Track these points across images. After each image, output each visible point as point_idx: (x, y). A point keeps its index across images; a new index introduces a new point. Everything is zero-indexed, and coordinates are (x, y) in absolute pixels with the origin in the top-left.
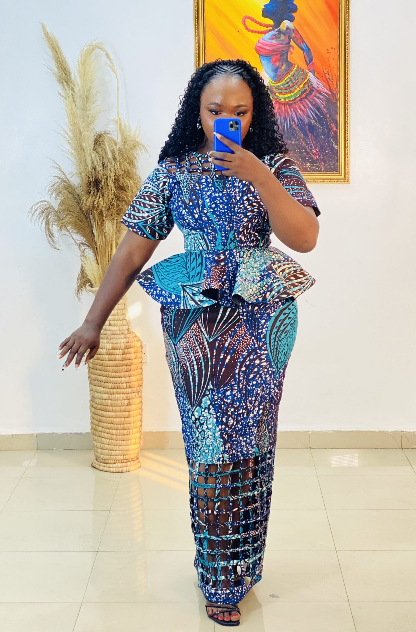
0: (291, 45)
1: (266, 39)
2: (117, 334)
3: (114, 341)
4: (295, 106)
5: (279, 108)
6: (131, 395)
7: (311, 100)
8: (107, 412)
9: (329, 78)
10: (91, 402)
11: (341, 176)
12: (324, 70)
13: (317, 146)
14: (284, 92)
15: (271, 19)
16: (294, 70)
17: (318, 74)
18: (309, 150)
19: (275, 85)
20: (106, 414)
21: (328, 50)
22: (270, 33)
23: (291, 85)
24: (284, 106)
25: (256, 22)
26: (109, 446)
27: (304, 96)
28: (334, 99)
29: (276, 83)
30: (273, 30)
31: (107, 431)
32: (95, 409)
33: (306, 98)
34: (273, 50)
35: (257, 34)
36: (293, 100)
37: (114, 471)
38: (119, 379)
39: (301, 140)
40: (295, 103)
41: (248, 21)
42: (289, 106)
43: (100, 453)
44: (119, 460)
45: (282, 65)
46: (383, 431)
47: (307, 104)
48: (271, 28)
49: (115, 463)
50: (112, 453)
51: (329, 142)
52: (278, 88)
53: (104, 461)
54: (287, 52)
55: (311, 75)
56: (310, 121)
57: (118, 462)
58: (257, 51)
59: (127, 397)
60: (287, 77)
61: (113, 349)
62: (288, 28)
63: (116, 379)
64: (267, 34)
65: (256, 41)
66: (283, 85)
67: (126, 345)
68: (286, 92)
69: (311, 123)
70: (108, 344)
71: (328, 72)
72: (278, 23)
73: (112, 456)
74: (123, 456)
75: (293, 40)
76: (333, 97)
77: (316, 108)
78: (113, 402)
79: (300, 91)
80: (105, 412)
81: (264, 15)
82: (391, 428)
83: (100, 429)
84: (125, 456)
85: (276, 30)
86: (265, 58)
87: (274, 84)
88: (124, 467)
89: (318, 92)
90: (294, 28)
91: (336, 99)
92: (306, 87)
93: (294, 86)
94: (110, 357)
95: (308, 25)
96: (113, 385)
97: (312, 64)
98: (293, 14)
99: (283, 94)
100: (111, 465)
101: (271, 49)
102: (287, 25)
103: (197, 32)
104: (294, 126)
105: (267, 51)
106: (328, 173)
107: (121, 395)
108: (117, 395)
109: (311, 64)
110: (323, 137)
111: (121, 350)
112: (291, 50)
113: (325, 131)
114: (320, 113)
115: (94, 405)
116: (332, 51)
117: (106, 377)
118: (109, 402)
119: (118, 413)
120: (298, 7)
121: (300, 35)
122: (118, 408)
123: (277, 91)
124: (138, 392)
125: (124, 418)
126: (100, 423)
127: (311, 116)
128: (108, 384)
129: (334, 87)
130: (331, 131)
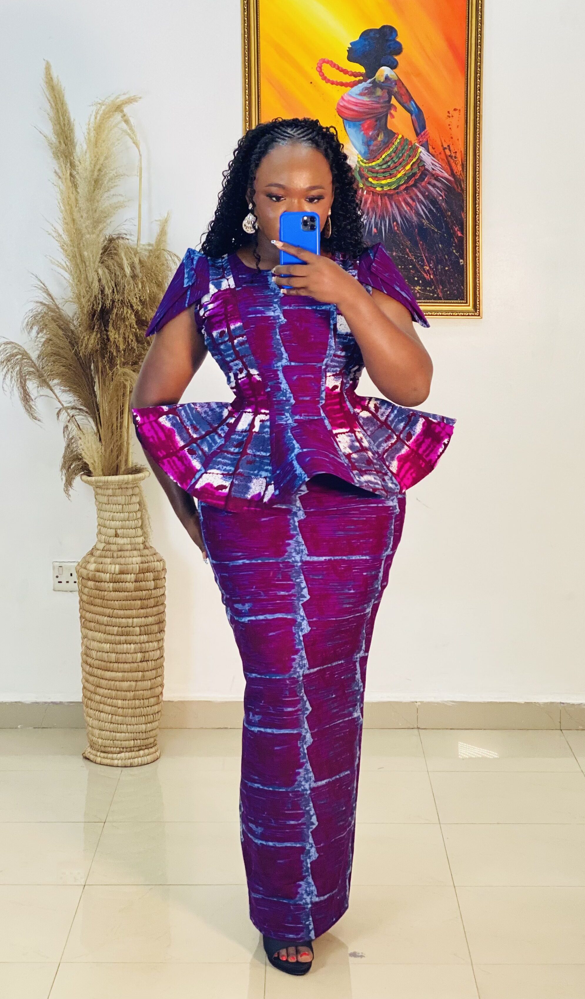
0: (392, 104)
1: (354, 96)
2: (127, 550)
3: (122, 560)
4: (397, 198)
5: (373, 201)
6: (147, 644)
7: (422, 189)
8: (109, 673)
9: (450, 156)
10: (85, 656)
11: (469, 306)
12: (443, 141)
13: (431, 260)
14: (380, 176)
15: (361, 64)
16: (396, 143)
17: (434, 148)
18: (419, 267)
19: (367, 165)
20: (108, 674)
21: (449, 112)
22: (360, 85)
23: (392, 165)
24: (381, 199)
25: (338, 68)
26: (112, 725)
27: (411, 183)
28: (458, 187)
29: (369, 163)
30: (365, 80)
31: (109, 701)
32: (90, 666)
33: (415, 185)
34: (364, 112)
35: (339, 86)
36: (395, 189)
37: (120, 765)
38: (130, 620)
39: (408, 250)
40: (397, 193)
41: (326, 68)
42: (388, 198)
43: (97, 736)
44: (126, 748)
45: (378, 136)
46: (532, 703)
47: (417, 196)
48: (361, 78)
49: (120, 752)
50: (116, 736)
51: (450, 254)
52: (371, 170)
53: (103, 749)
54: (387, 116)
55: (423, 151)
56: (421, 222)
57: (125, 750)
58: (340, 113)
59: (141, 648)
60: (386, 154)
61: (121, 573)
62: (387, 78)
63: (124, 620)
64: (355, 88)
65: (338, 98)
66: (379, 166)
67: (141, 568)
68: (385, 177)
69: (423, 224)
70: (113, 566)
71: (449, 146)
72: (371, 72)
73: (115, 742)
74: (133, 741)
75: (395, 97)
76: (457, 185)
77: (429, 201)
78: (120, 656)
79: (405, 174)
80: (106, 672)
81: (350, 59)
82: (543, 699)
83: (98, 698)
84: (135, 741)
85: (369, 81)
86: (352, 124)
87: (365, 163)
88: (135, 758)
89: (433, 178)
90: (396, 78)
91: (461, 186)
92: (416, 170)
93: (396, 167)
94: (117, 585)
95: (419, 74)
96: (120, 629)
97: (424, 134)
98: (396, 58)
99: (379, 179)
100: (115, 756)
101: (361, 110)
102: (385, 73)
103: (247, 82)
104: (396, 228)
105: (356, 113)
106: (449, 301)
107: (132, 645)
108: (125, 645)
109: (422, 134)
110: (440, 245)
111: (132, 575)
112: (392, 112)
113: (444, 237)
114: (437, 209)
115: (89, 660)
116: (456, 114)
117: (109, 616)
118: (114, 655)
119: (126, 674)
120: (404, 46)
121: (407, 90)
122: (127, 666)
123: (370, 174)
124: (158, 641)
125: (136, 681)
126: (98, 689)
127: (422, 213)
128: (111, 628)
129: (458, 169)
130: (453, 238)
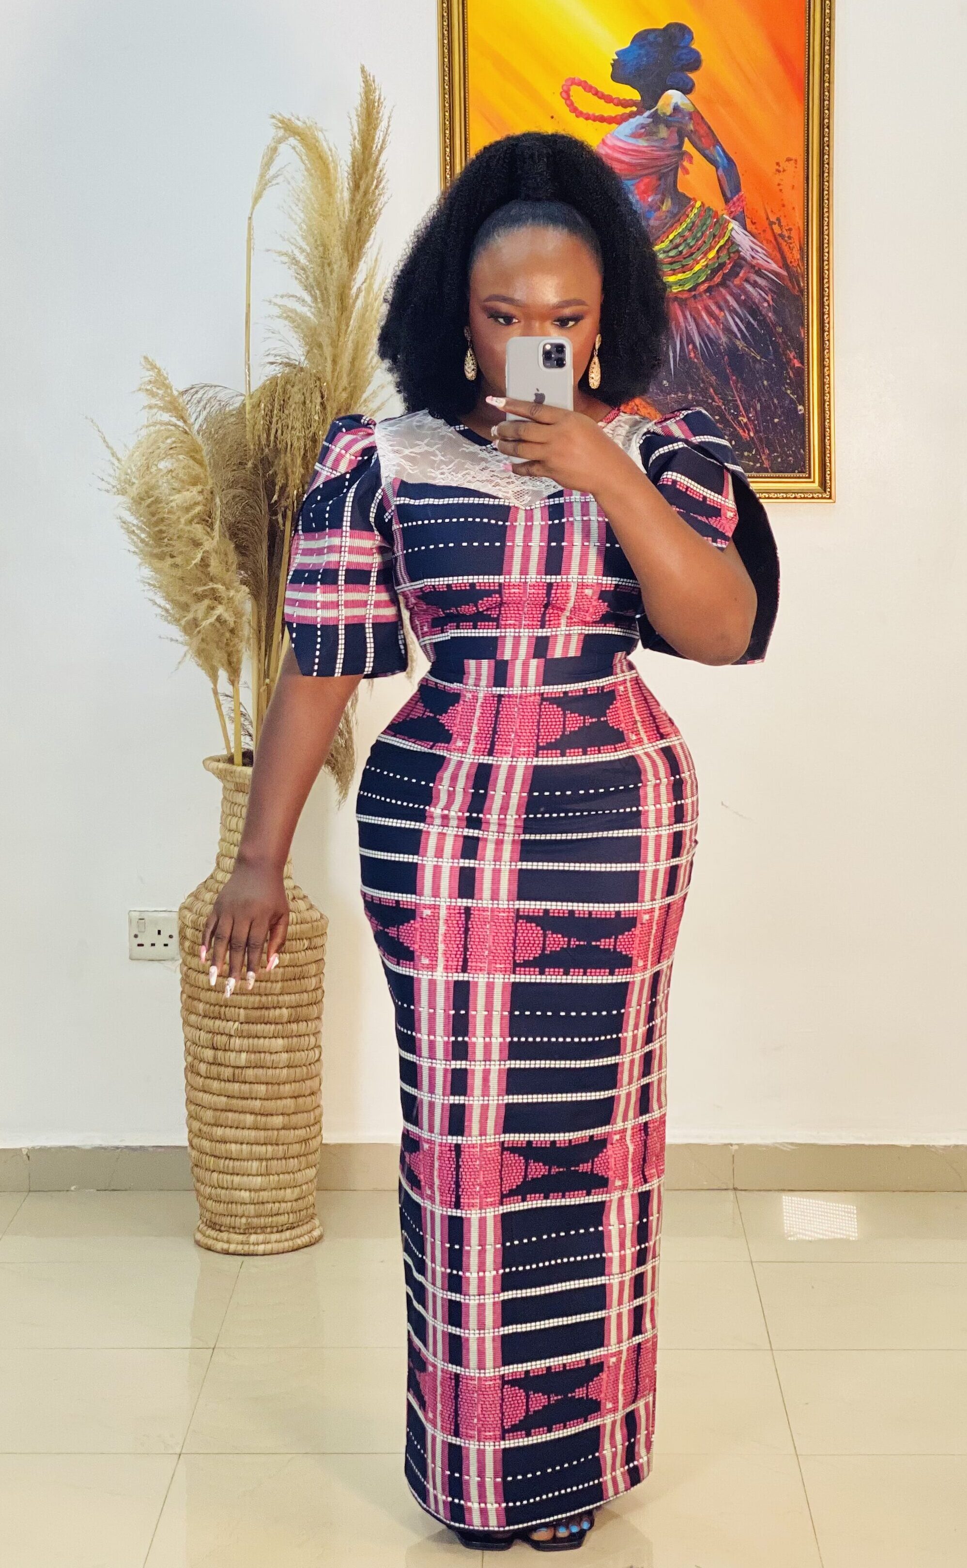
0: (685, 153)
1: (622, 138)
4: (694, 305)
7: (735, 290)
9: (780, 235)
11: (813, 482)
12: (769, 211)
13: (750, 406)
14: (667, 268)
15: (633, 87)
16: (692, 215)
18: (729, 418)
21: (778, 164)
22: (631, 120)
23: (685, 252)
25: (597, 93)
27: (717, 279)
28: (793, 286)
30: (639, 113)
33: (723, 284)
34: (640, 165)
35: (597, 123)
36: (690, 290)
39: (711, 390)
40: (694, 297)
41: (577, 93)
42: (680, 305)
45: (662, 203)
46: (923, 1146)
47: (726, 301)
48: (634, 109)
51: (782, 396)
54: (677, 168)
55: (736, 228)
56: (734, 344)
60: (675, 233)
62: (676, 109)
64: (624, 124)
66: (664, 252)
68: (674, 270)
69: (737, 347)
71: (778, 219)
72: (651, 97)
75: (690, 140)
76: (792, 283)
77: (747, 310)
79: (707, 266)
81: (615, 77)
82: (942, 1140)
85: (647, 113)
89: (753, 271)
90: (692, 110)
91: (799, 284)
92: (724, 258)
93: (692, 254)
95: (728, 102)
97: (738, 200)
98: (691, 75)
101: (634, 161)
102: (674, 101)
103: (447, 117)
104: (692, 355)
105: (626, 167)
109: (735, 199)
110: (765, 383)
113: (773, 368)
114: (759, 323)
116: (790, 166)
120: (703, 57)
121: (709, 128)
127: (735, 329)
129: (794, 255)
130: (787, 370)
